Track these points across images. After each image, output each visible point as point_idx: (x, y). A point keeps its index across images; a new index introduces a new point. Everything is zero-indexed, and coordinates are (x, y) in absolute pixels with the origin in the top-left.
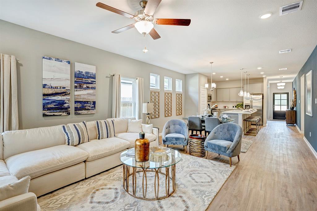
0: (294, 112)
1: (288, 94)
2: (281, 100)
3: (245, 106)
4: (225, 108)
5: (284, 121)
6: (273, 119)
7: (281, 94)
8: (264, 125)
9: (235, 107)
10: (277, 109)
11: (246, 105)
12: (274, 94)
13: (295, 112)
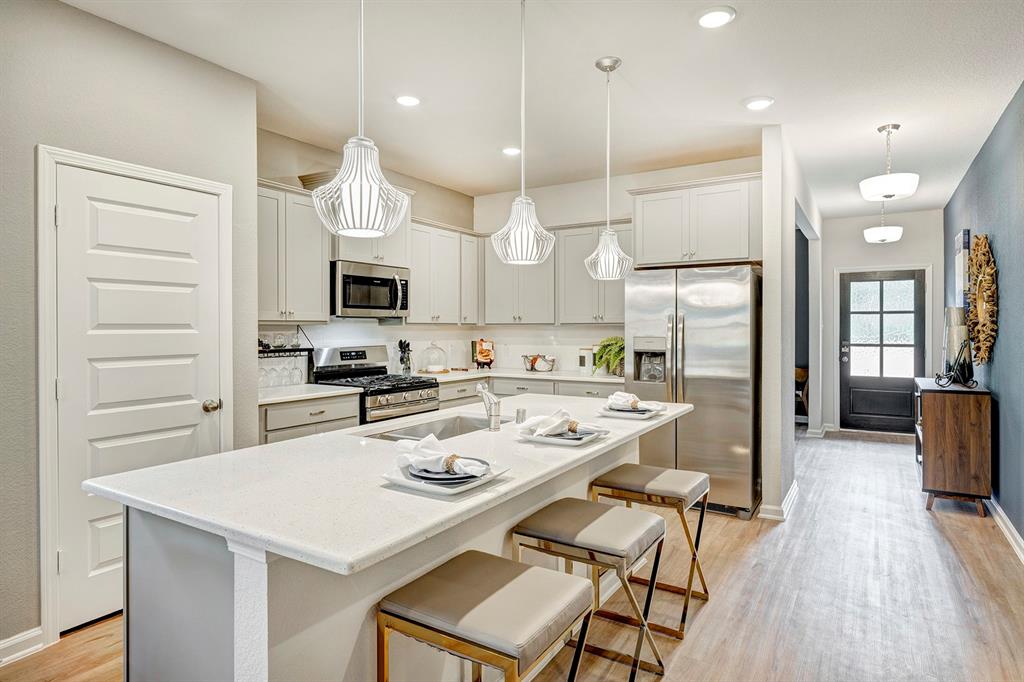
0: (979, 405)
1: (918, 277)
2: (881, 313)
3: (639, 355)
4: (533, 369)
5: (904, 442)
6: (844, 424)
7: (881, 277)
8: (766, 509)
9: (589, 361)
10: (863, 365)
11: (642, 347)
12: (845, 281)
13: (986, 402)
